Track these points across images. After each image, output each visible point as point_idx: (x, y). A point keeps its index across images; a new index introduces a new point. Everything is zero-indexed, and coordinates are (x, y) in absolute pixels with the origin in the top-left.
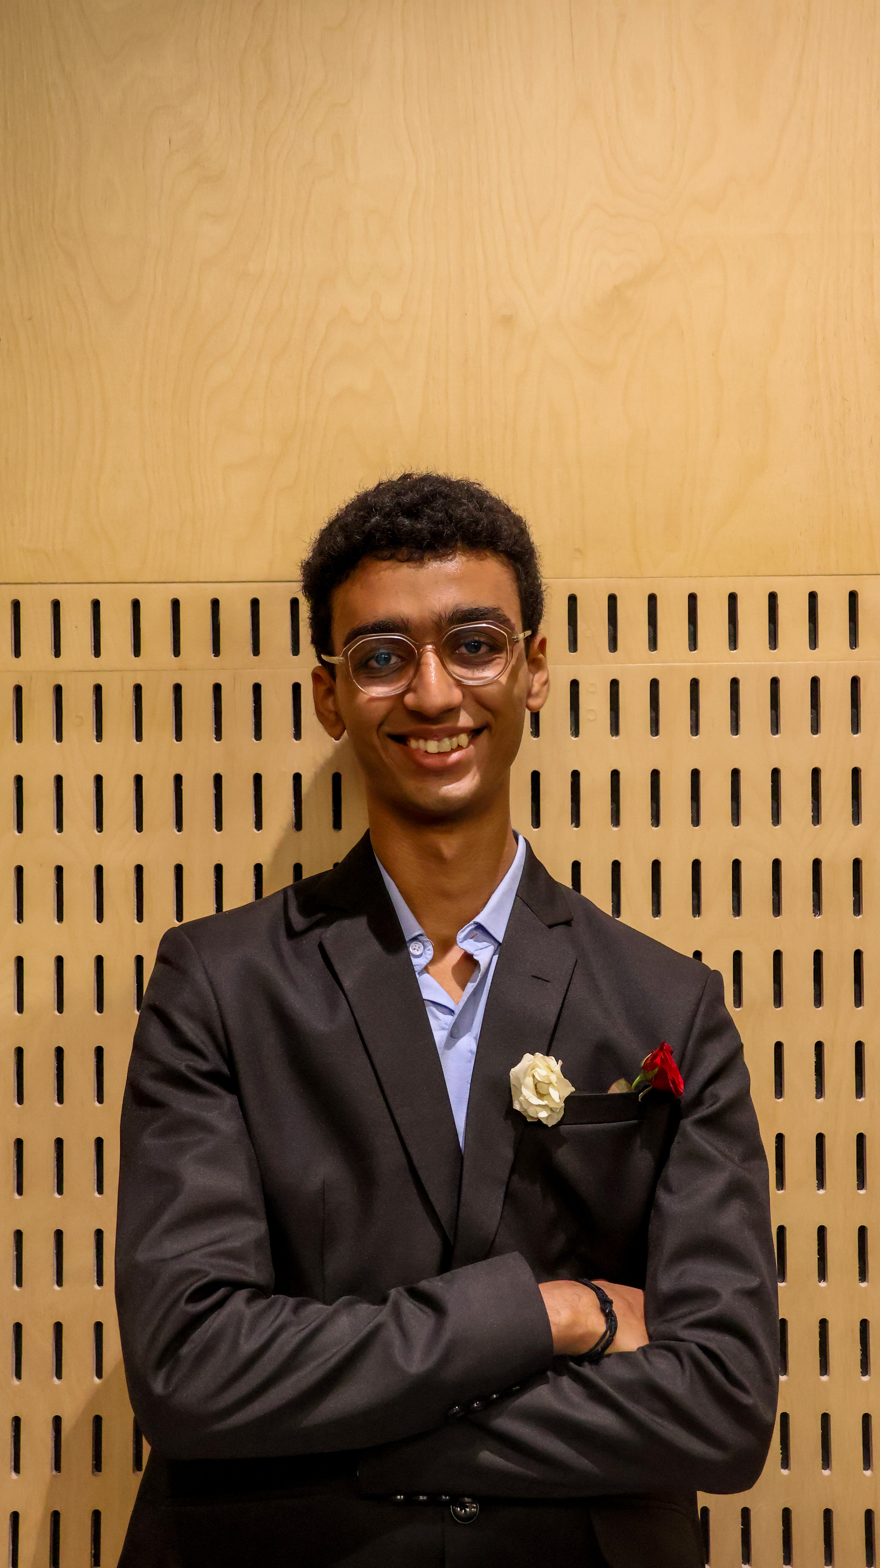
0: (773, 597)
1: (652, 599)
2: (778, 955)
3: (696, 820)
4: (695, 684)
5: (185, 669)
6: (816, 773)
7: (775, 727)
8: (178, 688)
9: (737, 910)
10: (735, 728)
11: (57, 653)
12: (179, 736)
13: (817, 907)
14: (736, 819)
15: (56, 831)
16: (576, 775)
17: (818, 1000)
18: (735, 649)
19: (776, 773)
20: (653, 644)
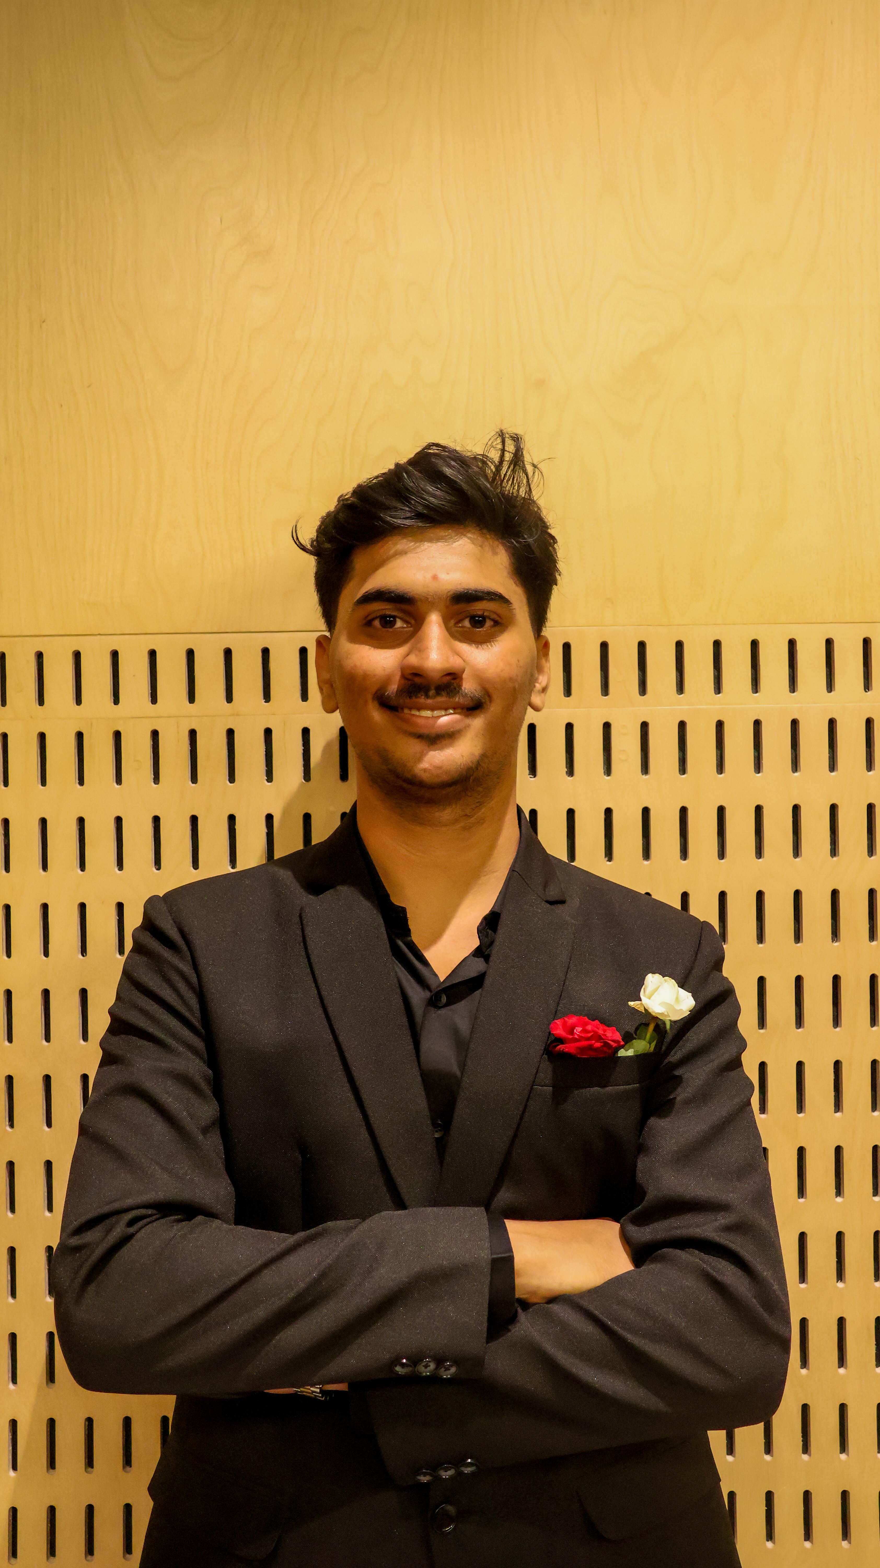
0: (792, 643)
1: (679, 645)
2: (799, 980)
3: (722, 854)
4: (720, 725)
5: (238, 715)
6: (833, 808)
7: (795, 765)
8: (230, 733)
9: (761, 938)
10: (758, 767)
11: (116, 701)
12: (232, 778)
13: (835, 934)
14: (759, 853)
15: (116, 869)
16: (608, 812)
17: (836, 1022)
18: (757, 692)
19: (796, 809)
20: (680, 688)
